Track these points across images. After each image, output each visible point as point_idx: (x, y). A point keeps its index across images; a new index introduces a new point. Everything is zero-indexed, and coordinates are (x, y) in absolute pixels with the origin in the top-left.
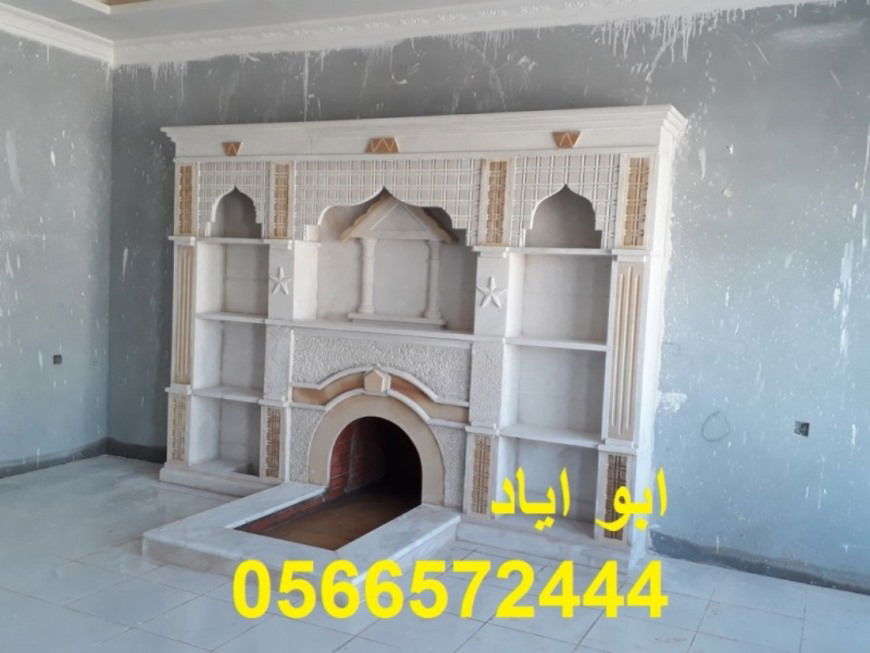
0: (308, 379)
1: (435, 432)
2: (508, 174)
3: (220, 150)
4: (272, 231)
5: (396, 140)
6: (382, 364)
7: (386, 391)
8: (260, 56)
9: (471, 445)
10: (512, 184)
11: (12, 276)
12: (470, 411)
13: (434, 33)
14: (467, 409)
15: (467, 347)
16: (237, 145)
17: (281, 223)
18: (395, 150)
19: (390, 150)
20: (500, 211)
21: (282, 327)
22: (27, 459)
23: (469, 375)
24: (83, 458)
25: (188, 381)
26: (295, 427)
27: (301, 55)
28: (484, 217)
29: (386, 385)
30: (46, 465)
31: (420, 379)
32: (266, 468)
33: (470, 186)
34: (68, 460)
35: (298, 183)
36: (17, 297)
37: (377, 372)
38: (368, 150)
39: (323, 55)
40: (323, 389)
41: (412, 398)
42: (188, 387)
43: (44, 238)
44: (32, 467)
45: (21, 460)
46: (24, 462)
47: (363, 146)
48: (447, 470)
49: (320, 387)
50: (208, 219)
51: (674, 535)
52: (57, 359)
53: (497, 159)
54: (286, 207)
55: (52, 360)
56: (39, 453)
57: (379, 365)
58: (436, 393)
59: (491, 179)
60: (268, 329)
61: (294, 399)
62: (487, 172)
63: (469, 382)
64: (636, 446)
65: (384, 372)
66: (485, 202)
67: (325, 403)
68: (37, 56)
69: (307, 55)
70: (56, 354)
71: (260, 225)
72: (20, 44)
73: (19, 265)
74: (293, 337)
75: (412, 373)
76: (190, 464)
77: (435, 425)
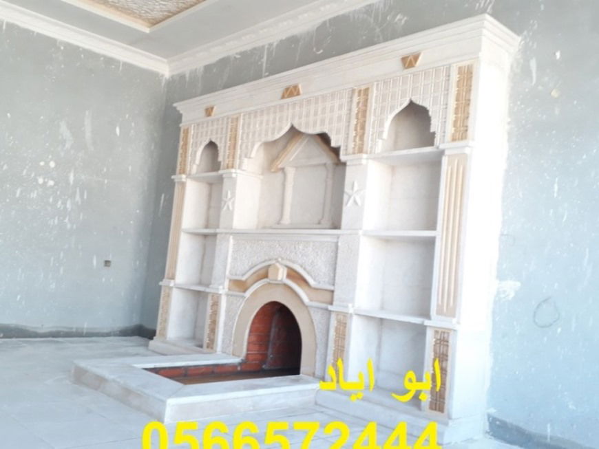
0: (238, 273)
1: (312, 312)
2: (369, 97)
3: (203, 113)
4: (226, 165)
5: (300, 86)
6: (283, 259)
7: (281, 280)
8: (241, 53)
9: (333, 323)
10: (373, 104)
11: (80, 203)
12: (335, 293)
13: (341, 13)
14: (332, 292)
15: (335, 240)
16: (212, 108)
17: (231, 159)
18: (298, 94)
19: (295, 94)
20: (363, 128)
21: (226, 233)
22: (77, 329)
23: (336, 264)
24: (120, 336)
25: (173, 278)
26: (228, 311)
27: (263, 47)
28: (352, 134)
29: (282, 275)
30: (90, 335)
31: (305, 269)
32: (208, 341)
33: (345, 111)
34: (108, 335)
35: (243, 128)
36: (81, 217)
37: (278, 264)
38: (283, 97)
39: (275, 44)
40: (247, 280)
41: (299, 285)
42: (172, 281)
43: (106, 181)
44: (79, 334)
45: (72, 328)
46: (74, 330)
47: (280, 95)
48: (319, 346)
49: (244, 279)
50: (194, 163)
51: (508, 420)
52: (107, 263)
53: (363, 88)
54: (235, 147)
55: (103, 264)
56: (86, 326)
57: (280, 259)
58: (315, 280)
59: (358, 103)
60: (218, 236)
61: (229, 289)
62: (356, 99)
63: (335, 269)
64: (458, 323)
65: (281, 264)
66: (354, 122)
67: (245, 291)
68: (113, 67)
69: (266, 47)
70: (107, 259)
71: (220, 162)
72: (102, 59)
73: (85, 197)
74: (232, 241)
75: (299, 264)
76: (168, 339)
77: (312, 307)
